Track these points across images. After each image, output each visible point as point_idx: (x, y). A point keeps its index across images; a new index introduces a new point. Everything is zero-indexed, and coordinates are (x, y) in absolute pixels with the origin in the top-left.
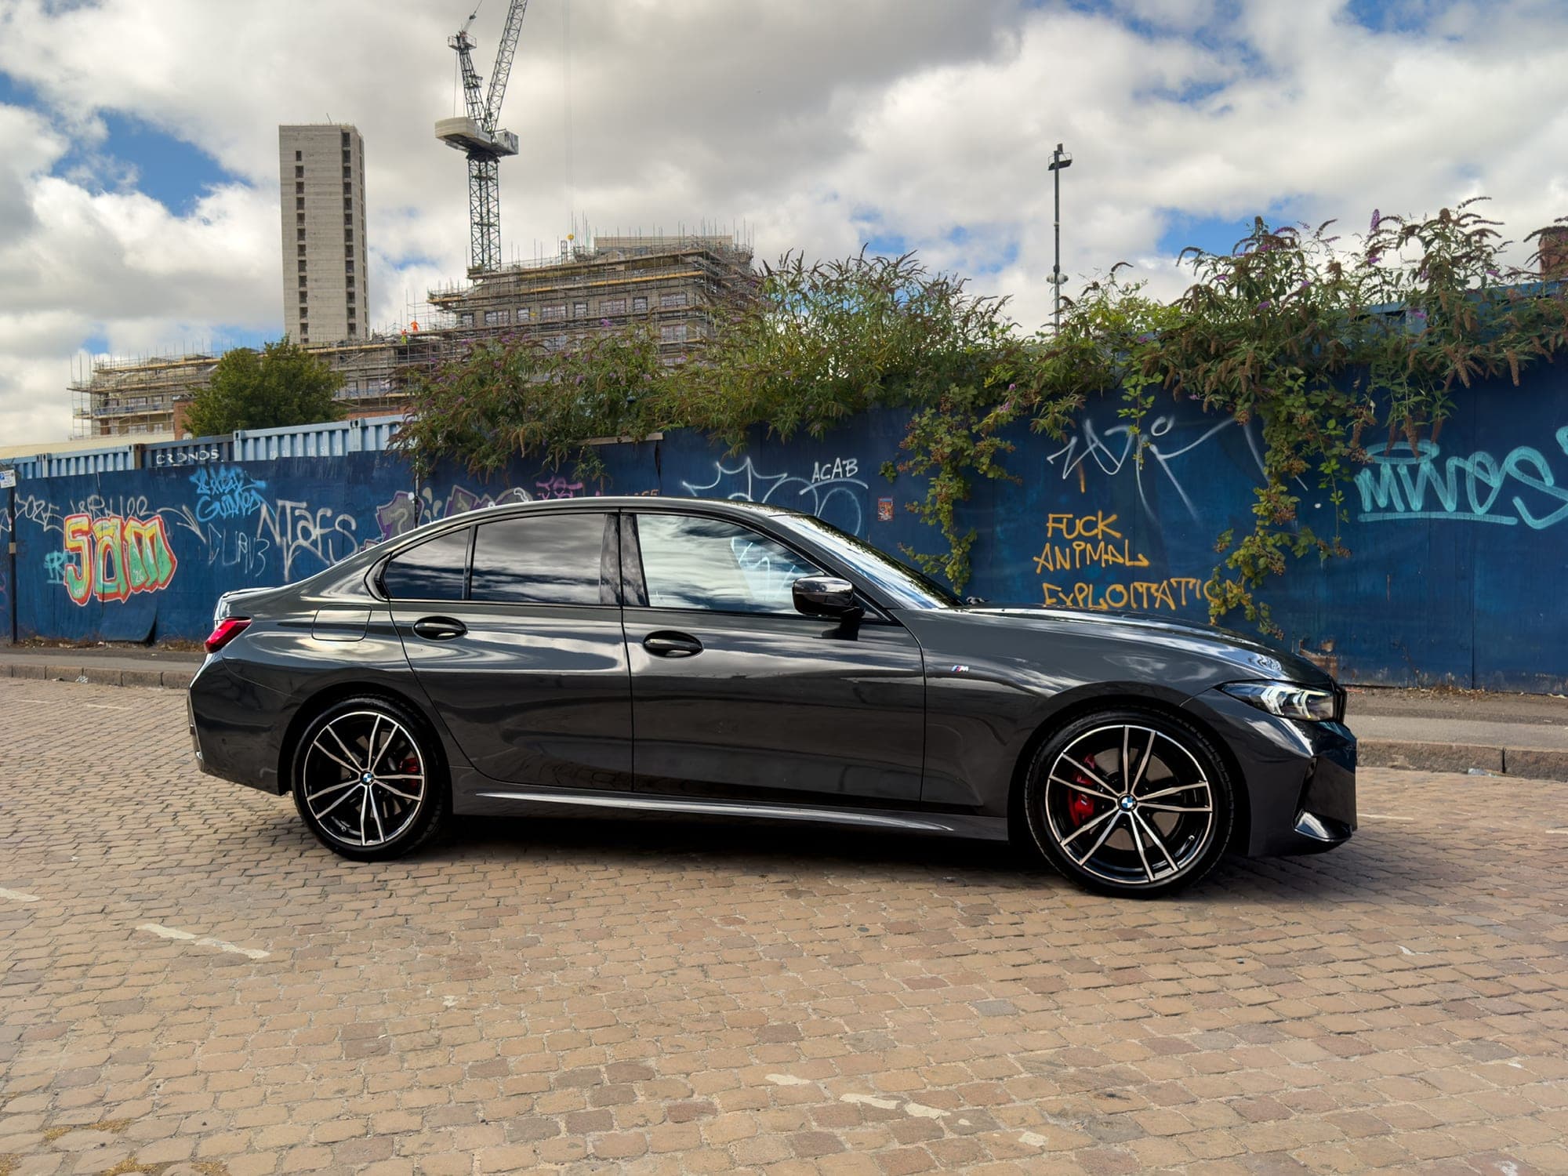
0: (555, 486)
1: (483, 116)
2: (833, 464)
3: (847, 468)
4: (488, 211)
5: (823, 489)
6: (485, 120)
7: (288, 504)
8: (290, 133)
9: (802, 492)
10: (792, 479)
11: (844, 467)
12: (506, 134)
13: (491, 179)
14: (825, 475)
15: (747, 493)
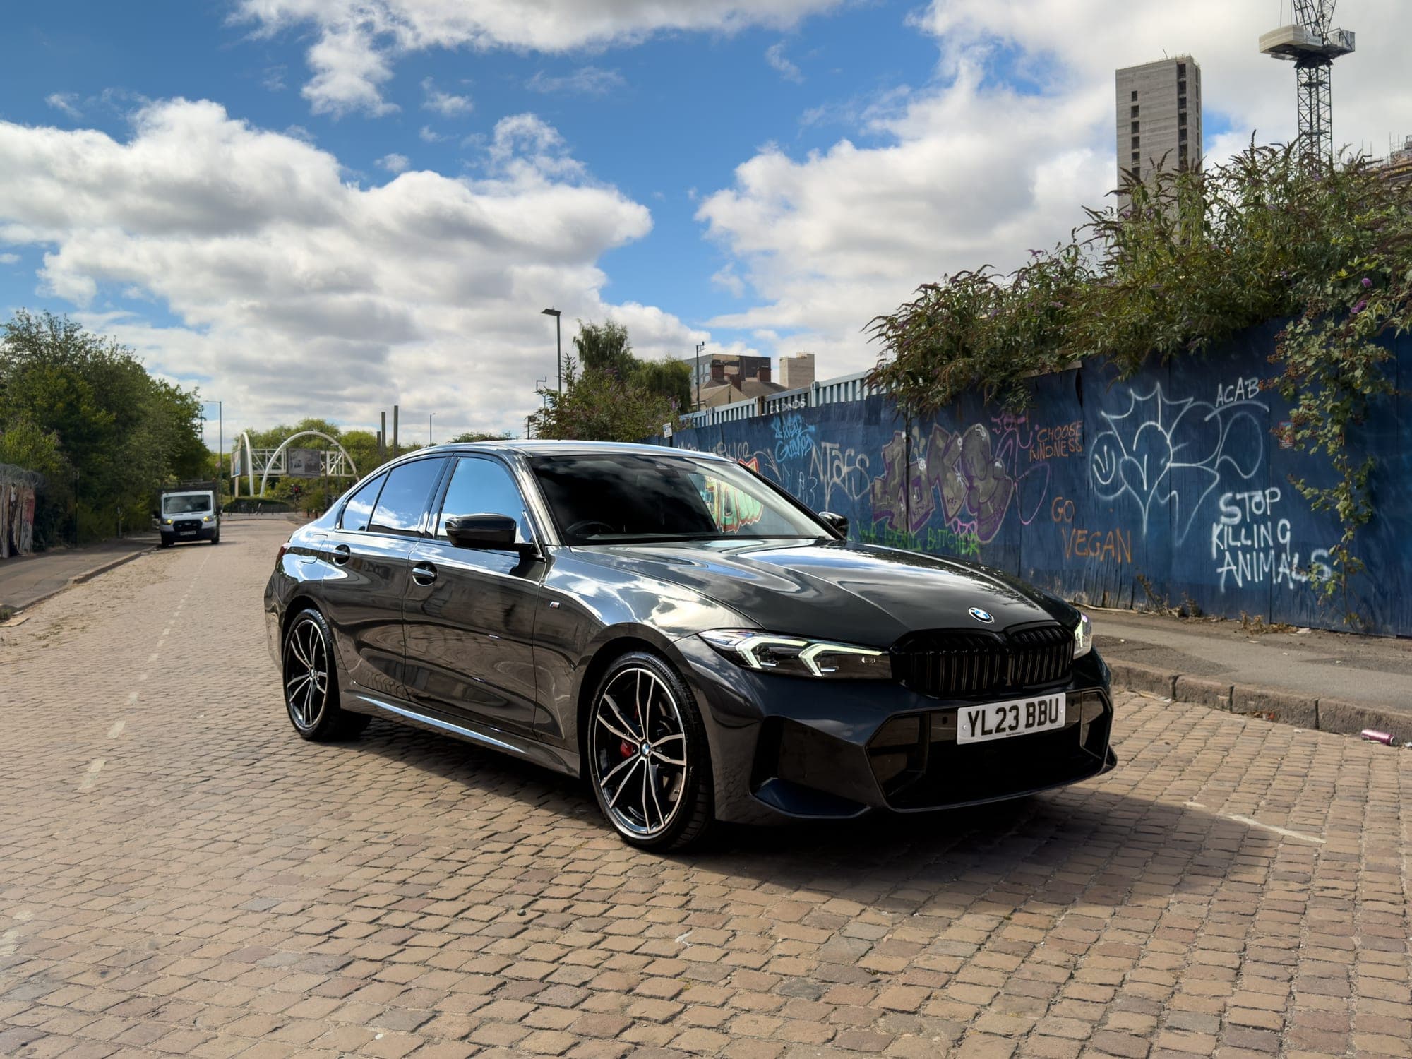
0: (1005, 420)
1: (1313, 19)
2: (1235, 385)
3: (1249, 389)
4: (1319, 118)
5: (1226, 414)
6: (1317, 23)
7: (828, 445)
8: (1128, 75)
9: (1207, 419)
10: (1199, 403)
11: (1246, 387)
12: (1341, 33)
13: (1321, 83)
14: (1228, 398)
15: (1157, 421)
